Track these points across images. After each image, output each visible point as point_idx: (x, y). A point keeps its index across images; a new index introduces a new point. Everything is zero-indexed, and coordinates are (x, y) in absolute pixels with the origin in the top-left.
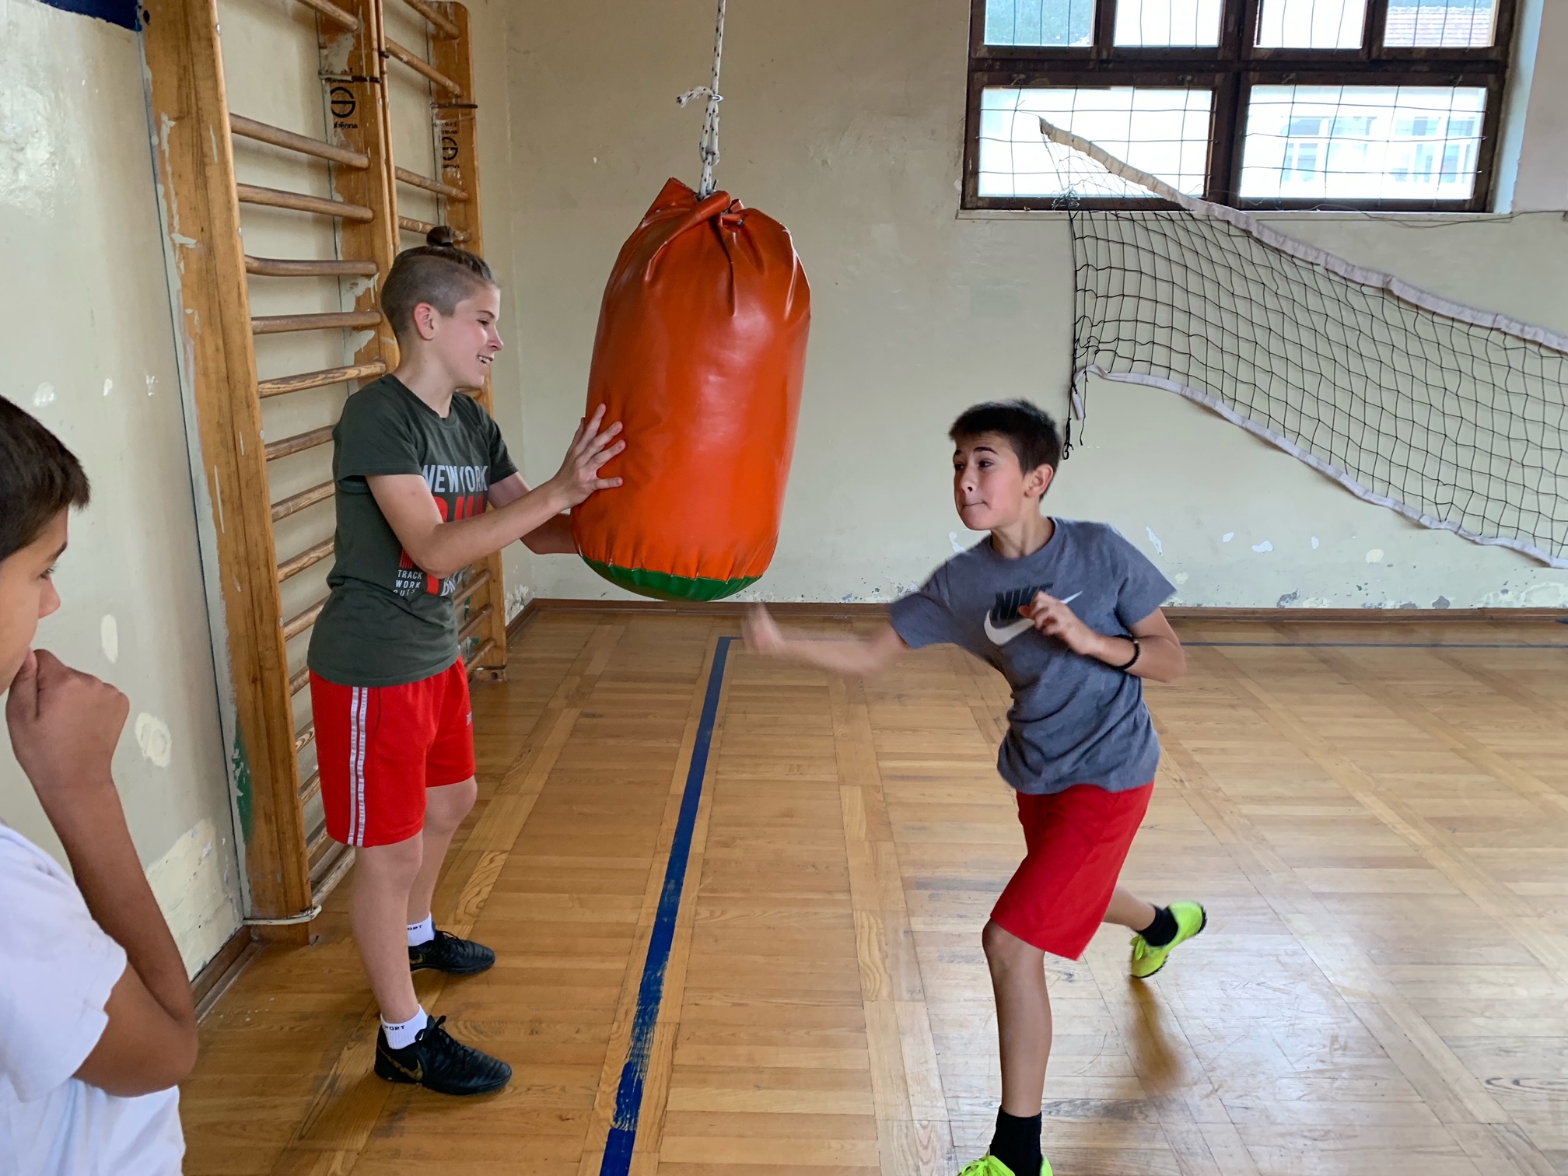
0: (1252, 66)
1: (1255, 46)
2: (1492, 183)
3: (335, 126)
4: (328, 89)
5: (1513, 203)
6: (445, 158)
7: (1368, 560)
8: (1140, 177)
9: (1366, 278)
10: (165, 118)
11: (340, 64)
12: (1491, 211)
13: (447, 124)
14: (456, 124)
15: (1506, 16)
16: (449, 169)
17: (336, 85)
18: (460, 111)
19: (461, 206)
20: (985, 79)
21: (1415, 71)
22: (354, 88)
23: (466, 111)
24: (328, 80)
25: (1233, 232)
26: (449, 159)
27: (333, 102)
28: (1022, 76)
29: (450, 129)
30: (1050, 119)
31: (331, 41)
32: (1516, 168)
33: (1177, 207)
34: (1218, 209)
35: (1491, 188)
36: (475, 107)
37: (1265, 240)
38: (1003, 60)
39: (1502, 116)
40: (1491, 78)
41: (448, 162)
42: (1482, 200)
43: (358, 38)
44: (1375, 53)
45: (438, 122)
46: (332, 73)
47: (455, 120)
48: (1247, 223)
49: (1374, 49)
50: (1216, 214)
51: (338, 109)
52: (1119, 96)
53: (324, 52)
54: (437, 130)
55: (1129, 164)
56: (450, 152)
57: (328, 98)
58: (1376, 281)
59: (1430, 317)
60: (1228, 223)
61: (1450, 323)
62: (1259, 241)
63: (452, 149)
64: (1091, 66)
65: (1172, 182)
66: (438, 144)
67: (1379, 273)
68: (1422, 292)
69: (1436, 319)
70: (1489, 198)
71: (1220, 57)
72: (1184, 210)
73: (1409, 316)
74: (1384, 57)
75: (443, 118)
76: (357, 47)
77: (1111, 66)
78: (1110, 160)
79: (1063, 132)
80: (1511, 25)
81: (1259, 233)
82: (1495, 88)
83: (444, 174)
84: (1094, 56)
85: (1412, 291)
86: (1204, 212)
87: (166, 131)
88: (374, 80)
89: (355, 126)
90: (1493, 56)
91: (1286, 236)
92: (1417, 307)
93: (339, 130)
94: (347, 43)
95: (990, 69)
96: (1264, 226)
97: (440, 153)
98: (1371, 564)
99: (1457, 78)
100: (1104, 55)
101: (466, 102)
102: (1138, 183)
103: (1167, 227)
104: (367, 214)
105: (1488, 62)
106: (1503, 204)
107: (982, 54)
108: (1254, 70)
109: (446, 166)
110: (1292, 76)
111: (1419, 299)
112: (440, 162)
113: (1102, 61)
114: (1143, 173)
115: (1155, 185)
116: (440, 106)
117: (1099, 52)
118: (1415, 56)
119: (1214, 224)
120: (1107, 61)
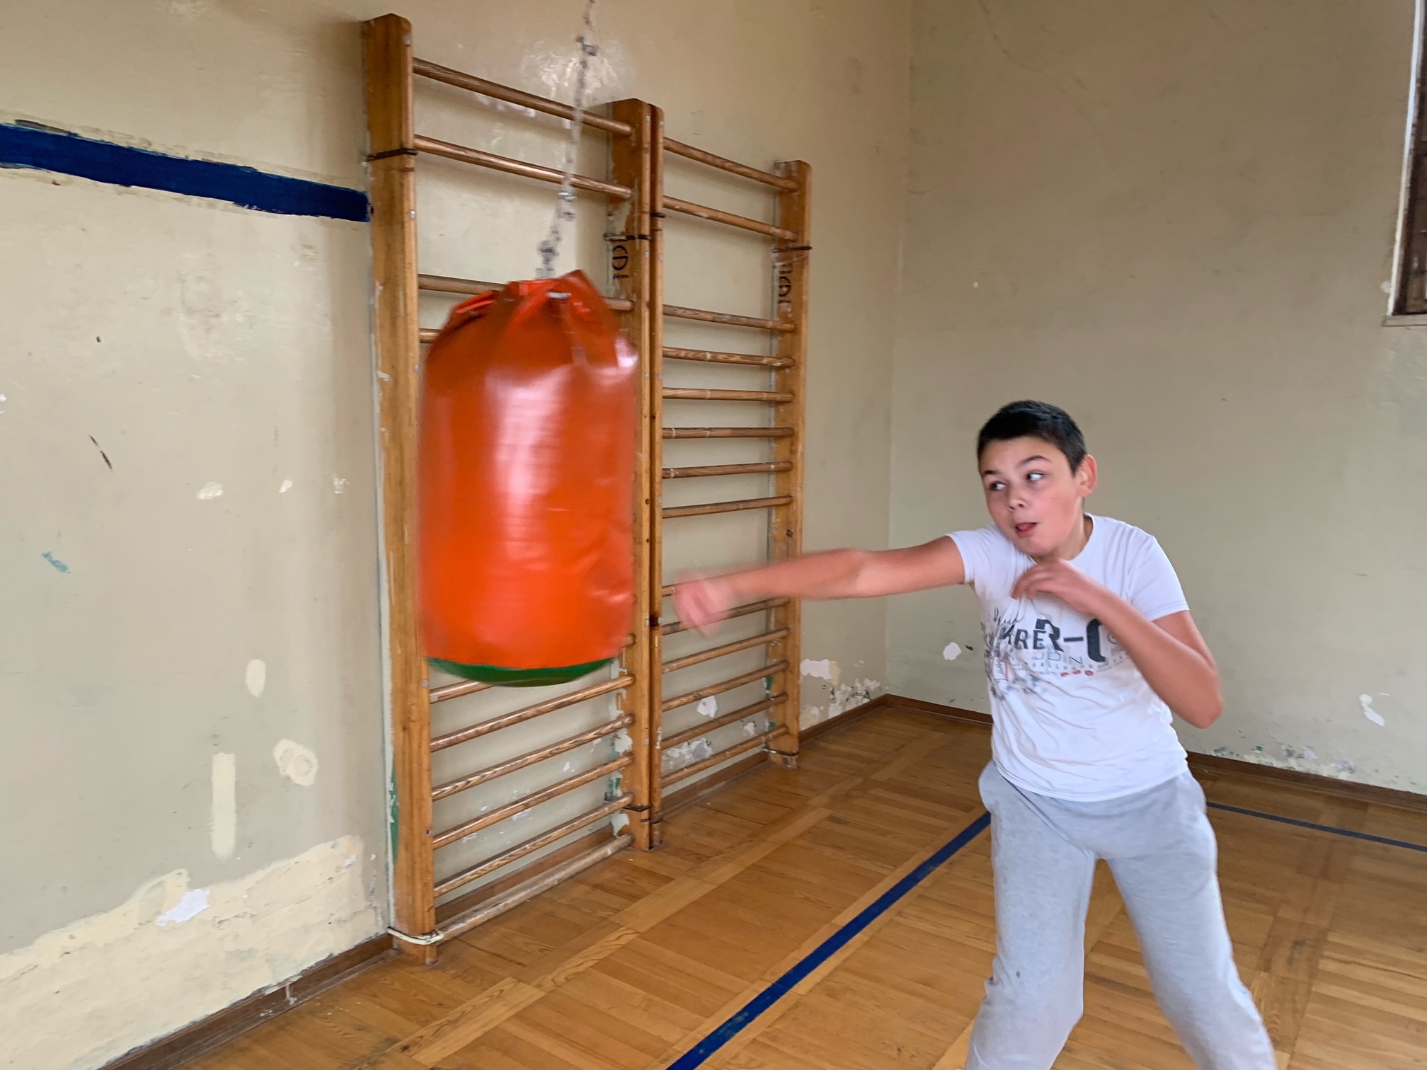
3: (614, 278)
4: (611, 247)
6: (780, 295)
10: (377, 284)
11: (620, 227)
13: (784, 266)
14: (790, 265)
16: (782, 304)
17: (617, 244)
18: (795, 253)
19: (788, 336)
22: (627, 245)
23: (800, 252)
24: (612, 241)
26: (784, 295)
27: (615, 258)
29: (786, 269)
31: (616, 208)
36: (809, 248)
41: (782, 298)
43: (633, 204)
45: (778, 264)
46: (615, 235)
47: (789, 262)
51: (617, 263)
53: (611, 218)
54: (777, 271)
56: (785, 289)
57: (611, 255)
63: (787, 286)
66: (777, 284)
75: (782, 261)
76: (632, 212)
83: (779, 308)
87: (377, 293)
88: (642, 237)
89: (626, 276)
93: (616, 280)
94: (626, 209)
97: (777, 291)
101: (800, 245)
109: (781, 302)
112: (777, 298)
116: (780, 251)
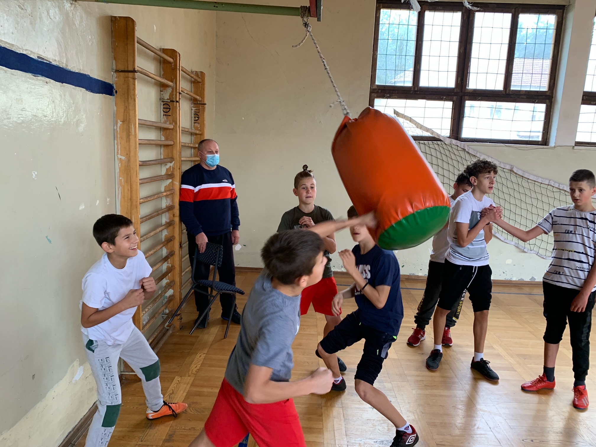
0: (466, 94)
1: (467, 88)
2: (548, 136)
3: (164, 115)
4: (162, 104)
5: (555, 143)
6: (195, 120)
7: (507, 263)
8: (427, 130)
9: (505, 166)
10: (119, 121)
11: (166, 96)
12: (548, 145)
13: (196, 110)
14: (199, 110)
15: (552, 81)
16: (196, 124)
17: (165, 103)
18: (201, 106)
19: (199, 136)
20: (376, 96)
21: (522, 98)
22: (170, 104)
23: (203, 105)
24: (163, 101)
25: (459, 149)
27: (163, 108)
28: (388, 95)
30: (397, 110)
31: (164, 89)
32: (556, 131)
33: (440, 140)
34: (454, 141)
35: (548, 137)
36: (206, 104)
37: (470, 152)
38: (382, 90)
39: (551, 114)
40: (547, 101)
41: (196, 122)
42: (545, 142)
43: (173, 89)
44: (507, 92)
45: (193, 109)
46: (164, 99)
47: (198, 108)
48: (464, 146)
49: (507, 90)
50: (453, 143)
51: (165, 110)
52: (421, 102)
53: (162, 93)
54: (193, 111)
55: (424, 125)
56: (197, 118)
58: (508, 167)
59: (527, 180)
60: (458, 146)
61: (534, 182)
62: (468, 153)
64: (412, 92)
65: (439, 132)
66: (193, 116)
67: (509, 165)
68: (524, 172)
69: (529, 181)
70: (547, 141)
71: (455, 91)
72: (442, 141)
73: (520, 180)
74: (511, 93)
75: (195, 108)
76: (172, 92)
77: (418, 93)
78: (417, 124)
79: (401, 114)
80: (554, 83)
81: (468, 150)
82: (549, 104)
83: (194, 126)
84: (412, 89)
85: (520, 171)
86: (449, 142)
87: (119, 125)
88: (177, 102)
89: (170, 116)
90: (548, 94)
91: (477, 151)
92: (522, 176)
93: (165, 116)
94: (169, 90)
95: (377, 92)
96: (470, 148)
97: (193, 119)
98: (508, 264)
99: (536, 101)
100: (416, 89)
101: (202, 103)
102: (427, 132)
103: (436, 147)
104: (172, 143)
105: (546, 96)
106: (552, 143)
107: (374, 87)
108: (467, 96)
110: (480, 98)
111: (523, 174)
112: (193, 121)
113: (416, 91)
114: (428, 128)
115: (433, 132)
116: (194, 104)
117: (414, 88)
118: (521, 93)
119: (452, 146)
120: (417, 91)
